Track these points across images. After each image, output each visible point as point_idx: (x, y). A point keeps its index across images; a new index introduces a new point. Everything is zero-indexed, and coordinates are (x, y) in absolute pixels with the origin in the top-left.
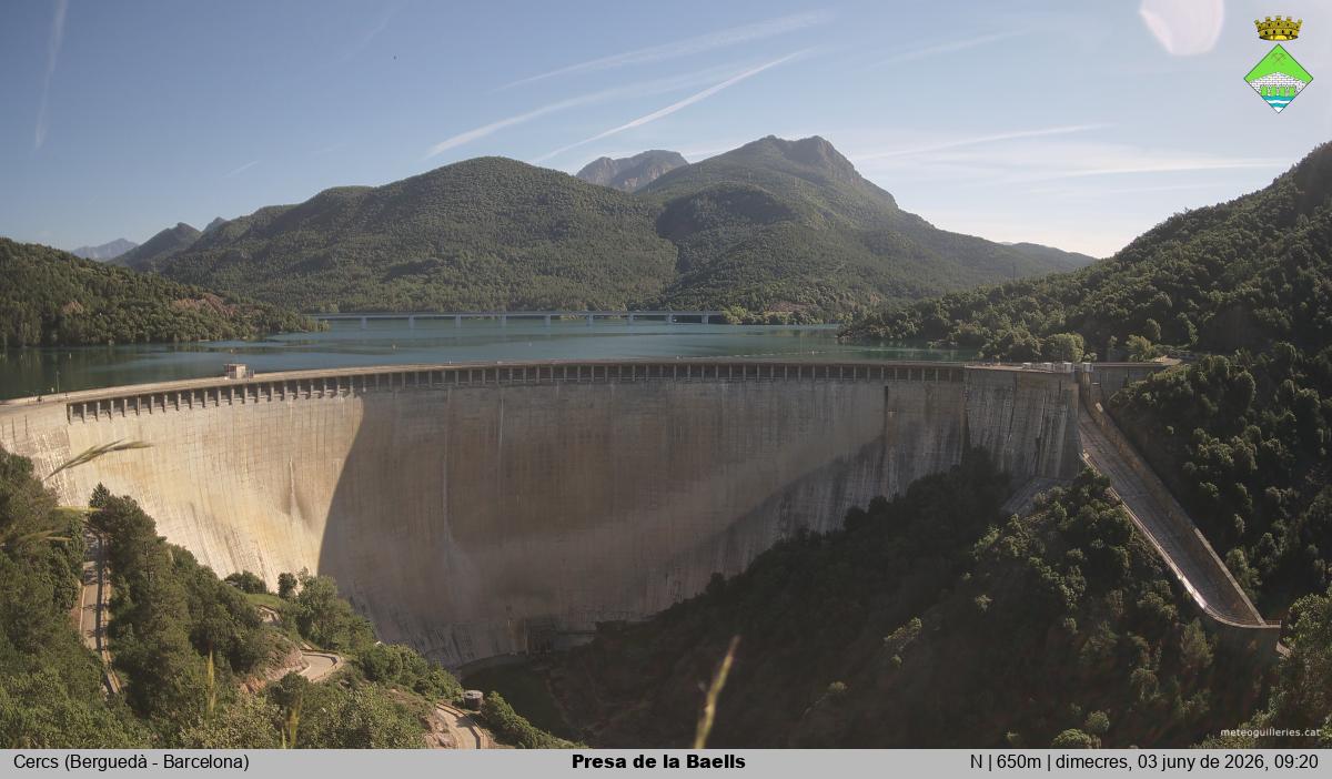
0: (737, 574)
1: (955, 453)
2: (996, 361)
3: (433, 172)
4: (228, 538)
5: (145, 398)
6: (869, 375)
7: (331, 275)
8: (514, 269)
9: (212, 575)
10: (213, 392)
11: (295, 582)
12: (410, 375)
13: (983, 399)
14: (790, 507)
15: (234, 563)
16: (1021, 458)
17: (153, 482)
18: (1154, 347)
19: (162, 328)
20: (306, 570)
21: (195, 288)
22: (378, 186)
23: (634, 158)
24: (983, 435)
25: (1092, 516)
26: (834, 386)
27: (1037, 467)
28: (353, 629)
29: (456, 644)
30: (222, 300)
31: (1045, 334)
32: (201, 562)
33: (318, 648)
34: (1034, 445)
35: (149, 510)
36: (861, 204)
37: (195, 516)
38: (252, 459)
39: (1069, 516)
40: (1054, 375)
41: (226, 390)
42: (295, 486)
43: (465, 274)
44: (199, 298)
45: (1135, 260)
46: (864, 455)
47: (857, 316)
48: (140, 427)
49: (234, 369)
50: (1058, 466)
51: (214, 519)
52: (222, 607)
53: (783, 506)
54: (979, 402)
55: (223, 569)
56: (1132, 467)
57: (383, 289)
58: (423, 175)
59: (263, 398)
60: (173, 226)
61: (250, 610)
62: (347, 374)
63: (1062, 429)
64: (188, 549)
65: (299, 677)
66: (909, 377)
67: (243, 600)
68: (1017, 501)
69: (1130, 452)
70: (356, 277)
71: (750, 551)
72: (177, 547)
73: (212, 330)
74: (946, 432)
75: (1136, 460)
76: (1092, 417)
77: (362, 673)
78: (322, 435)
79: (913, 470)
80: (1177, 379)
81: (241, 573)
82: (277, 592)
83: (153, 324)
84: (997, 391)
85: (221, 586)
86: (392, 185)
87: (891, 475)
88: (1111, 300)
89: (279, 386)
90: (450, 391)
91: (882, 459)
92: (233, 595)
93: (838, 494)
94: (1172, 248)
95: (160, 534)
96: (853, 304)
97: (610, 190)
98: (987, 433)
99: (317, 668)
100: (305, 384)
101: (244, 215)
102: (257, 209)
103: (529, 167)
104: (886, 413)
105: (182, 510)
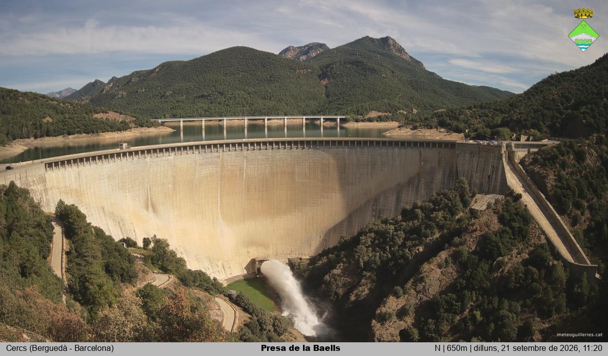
0: (352, 236)
1: (451, 181)
2: (470, 139)
3: (213, 54)
4: (120, 223)
5: (81, 160)
6: (412, 146)
7: (166, 102)
8: (250, 97)
9: (112, 240)
10: (112, 156)
11: (150, 242)
12: (203, 146)
13: (464, 157)
14: (376, 205)
15: (122, 233)
16: (482, 184)
17: (85, 198)
18: (542, 135)
19: (88, 127)
20: (155, 236)
21: (104, 108)
22: (187, 60)
23: (305, 47)
24: (464, 173)
25: (513, 212)
26: (396, 150)
27: (489, 188)
28: (176, 263)
29: (224, 269)
30: (116, 114)
31: (492, 127)
32: (107, 234)
33: (161, 272)
34: (487, 178)
35: (83, 210)
36: (409, 67)
37: (104, 212)
38: (130, 185)
39: (503, 211)
40: (496, 146)
41: (118, 155)
42: (151, 198)
43: (228, 99)
44: (106, 113)
45: (532, 95)
46: (410, 182)
47: (406, 118)
48: (79, 173)
49: (122, 145)
50: (498, 188)
51: (113, 213)
52: (117, 254)
53: (373, 205)
54: (462, 158)
55: (117, 237)
56: (532, 190)
57: (190, 107)
58: (208, 55)
59: (136, 158)
60: (93, 81)
61: (129, 255)
62: (174, 146)
63: (500, 172)
64: (101, 228)
65: (152, 286)
66: (431, 146)
67: (127, 251)
68: (479, 204)
69: (531, 183)
70: (178, 102)
71: (358, 226)
72: (96, 227)
73: (111, 127)
74: (448, 172)
75: (533, 186)
76: (514, 167)
77: (181, 283)
78: (162, 174)
79: (432, 189)
80: (552, 150)
81: (125, 238)
82: (142, 246)
83: (85, 126)
84: (471, 153)
85: (116, 245)
86: (194, 60)
87: (423, 191)
88: (522, 113)
89: (143, 152)
90: (221, 153)
91: (418, 184)
92: (121, 249)
93: (398, 199)
94: (550, 90)
95: (88, 220)
96: (405, 113)
97: (294, 61)
98: (466, 173)
99: (160, 280)
100: (155, 151)
101: (126, 75)
102: (131, 73)
103: (257, 51)
104: (420, 163)
105: (98, 210)
